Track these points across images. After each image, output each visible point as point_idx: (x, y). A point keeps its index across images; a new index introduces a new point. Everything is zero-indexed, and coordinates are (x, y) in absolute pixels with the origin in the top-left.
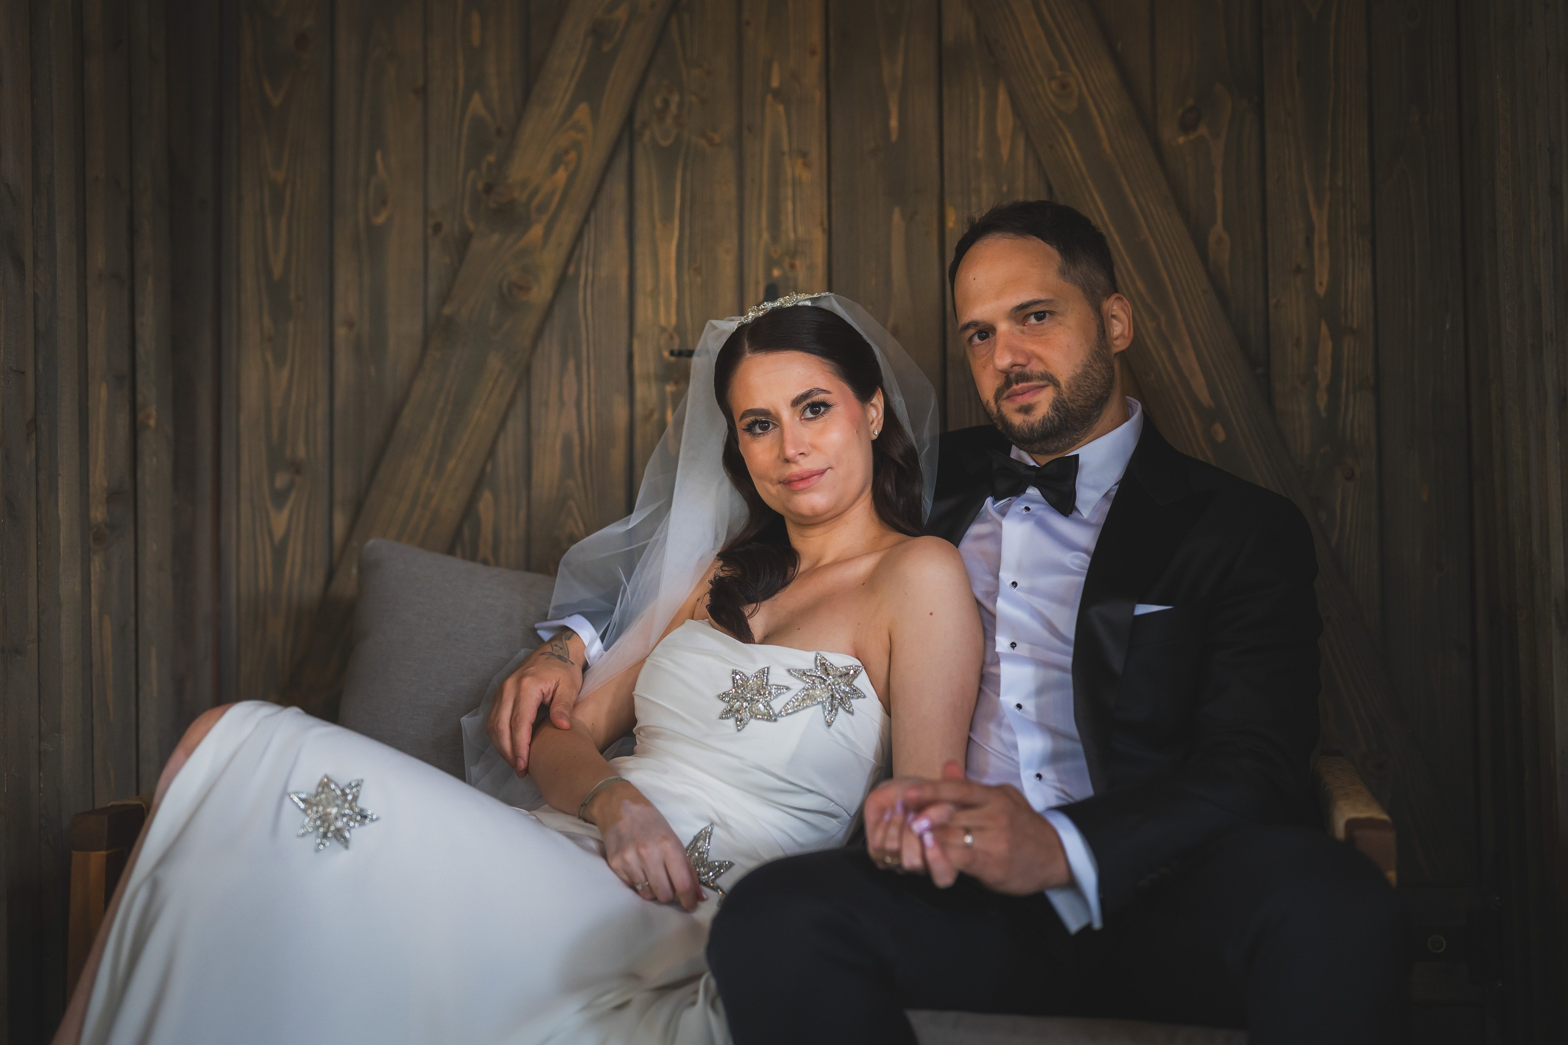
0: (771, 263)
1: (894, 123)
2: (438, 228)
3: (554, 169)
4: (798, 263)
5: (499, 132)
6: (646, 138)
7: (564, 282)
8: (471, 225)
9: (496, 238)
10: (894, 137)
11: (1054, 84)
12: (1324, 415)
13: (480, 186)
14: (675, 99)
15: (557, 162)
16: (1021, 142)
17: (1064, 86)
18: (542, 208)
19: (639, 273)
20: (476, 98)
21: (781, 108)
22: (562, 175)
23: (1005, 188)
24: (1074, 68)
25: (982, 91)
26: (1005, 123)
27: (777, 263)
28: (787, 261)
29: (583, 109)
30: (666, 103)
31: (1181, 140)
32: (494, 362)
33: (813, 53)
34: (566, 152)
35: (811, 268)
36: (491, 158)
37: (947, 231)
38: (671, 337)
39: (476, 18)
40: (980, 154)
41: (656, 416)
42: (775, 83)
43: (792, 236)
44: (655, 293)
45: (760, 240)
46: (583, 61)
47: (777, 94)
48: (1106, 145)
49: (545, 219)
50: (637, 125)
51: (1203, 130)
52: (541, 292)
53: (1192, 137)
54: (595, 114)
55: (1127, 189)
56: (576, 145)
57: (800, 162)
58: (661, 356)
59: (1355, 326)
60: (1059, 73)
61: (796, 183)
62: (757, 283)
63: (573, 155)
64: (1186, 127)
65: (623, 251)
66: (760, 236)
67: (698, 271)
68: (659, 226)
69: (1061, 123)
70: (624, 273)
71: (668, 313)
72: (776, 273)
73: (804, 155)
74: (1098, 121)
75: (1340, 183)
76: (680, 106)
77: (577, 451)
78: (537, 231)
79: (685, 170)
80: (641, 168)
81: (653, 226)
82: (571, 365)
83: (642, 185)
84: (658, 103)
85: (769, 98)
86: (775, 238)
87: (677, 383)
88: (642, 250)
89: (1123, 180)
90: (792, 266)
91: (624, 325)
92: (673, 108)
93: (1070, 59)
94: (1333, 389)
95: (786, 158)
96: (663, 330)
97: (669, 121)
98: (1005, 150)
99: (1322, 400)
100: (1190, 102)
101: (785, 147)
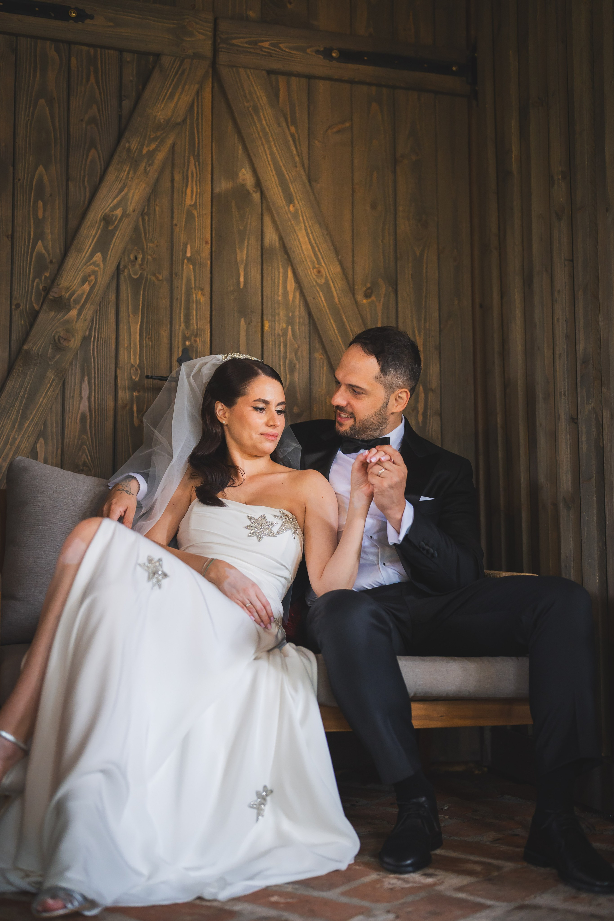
0: (185, 338)
1: (242, 280)
2: (18, 306)
3: (83, 283)
4: (198, 340)
5: (51, 262)
6: (126, 274)
7: (86, 339)
8: (36, 307)
9: (52, 314)
10: (242, 286)
11: (315, 270)
12: (421, 425)
13: (41, 287)
14: (140, 257)
15: (84, 280)
16: (298, 294)
17: (319, 272)
18: (76, 302)
19: (121, 338)
20: (40, 243)
21: (191, 266)
22: (87, 287)
23: (290, 315)
24: (323, 264)
25: (281, 270)
26: (291, 285)
27: (189, 339)
28: (193, 339)
29: (98, 257)
30: (136, 258)
31: (365, 301)
32: (50, 375)
33: (207, 243)
34: (90, 276)
35: (204, 342)
36: (47, 274)
37: (265, 331)
38: (137, 370)
39: (40, 204)
40: (280, 298)
41: (128, 407)
42: (188, 255)
43: (195, 327)
44: (129, 348)
45: (180, 327)
46: (99, 233)
47: (189, 259)
48: (337, 300)
49: (78, 307)
50: (121, 267)
51: (373, 298)
52: (75, 343)
53: (369, 300)
54: (104, 259)
55: (345, 320)
56: (94, 273)
57: (200, 293)
58: (131, 378)
59: (433, 388)
60: (317, 266)
61: (198, 302)
62: (179, 347)
63: (93, 277)
64: (367, 296)
65: (114, 326)
66: (180, 325)
67: (150, 339)
68: (131, 316)
69: (318, 288)
70: (114, 337)
71: (135, 358)
72: (187, 343)
73: (202, 290)
74: (333, 289)
75: (427, 327)
76: (143, 259)
77: (88, 421)
78: (74, 313)
79: (144, 289)
80: (123, 288)
81: (129, 316)
82: (86, 379)
83: (123, 295)
84: (132, 257)
85: (186, 261)
86: (187, 327)
87: (139, 392)
88: (123, 326)
89: (343, 316)
90: (195, 341)
91: (113, 362)
92: (139, 260)
93: (322, 261)
94: (425, 414)
95: (193, 290)
96: (133, 366)
97: (137, 266)
98: (291, 297)
99: (420, 418)
100: (369, 285)
101: (193, 286)
